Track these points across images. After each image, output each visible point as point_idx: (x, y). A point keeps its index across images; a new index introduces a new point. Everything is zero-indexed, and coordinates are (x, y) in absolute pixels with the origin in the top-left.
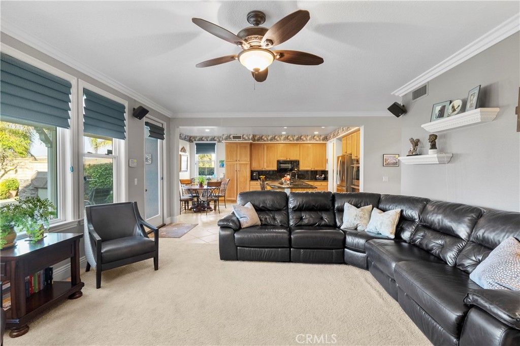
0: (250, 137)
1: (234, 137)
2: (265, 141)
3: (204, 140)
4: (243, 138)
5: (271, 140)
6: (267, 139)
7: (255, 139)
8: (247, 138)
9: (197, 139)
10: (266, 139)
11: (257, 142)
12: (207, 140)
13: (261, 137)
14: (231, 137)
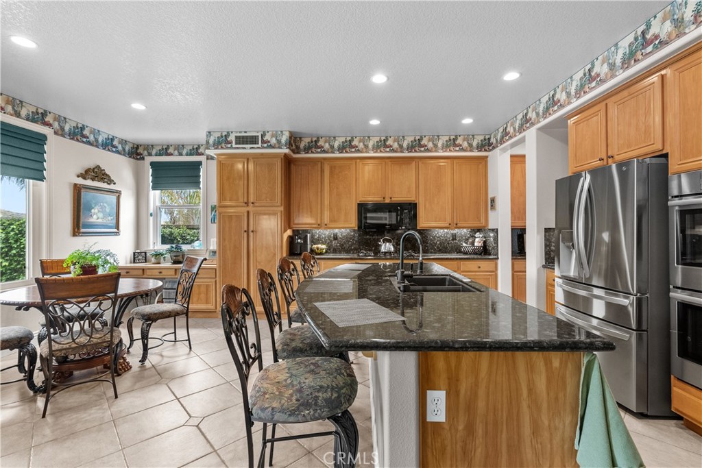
0: (284, 139)
1: (241, 140)
2: (325, 152)
3: (171, 154)
4: (263, 142)
5: (342, 149)
6: (332, 147)
7: (298, 147)
8: (273, 141)
9: (154, 152)
10: (327, 146)
11: (303, 155)
12: (181, 154)
13: (316, 141)
14: (232, 138)
